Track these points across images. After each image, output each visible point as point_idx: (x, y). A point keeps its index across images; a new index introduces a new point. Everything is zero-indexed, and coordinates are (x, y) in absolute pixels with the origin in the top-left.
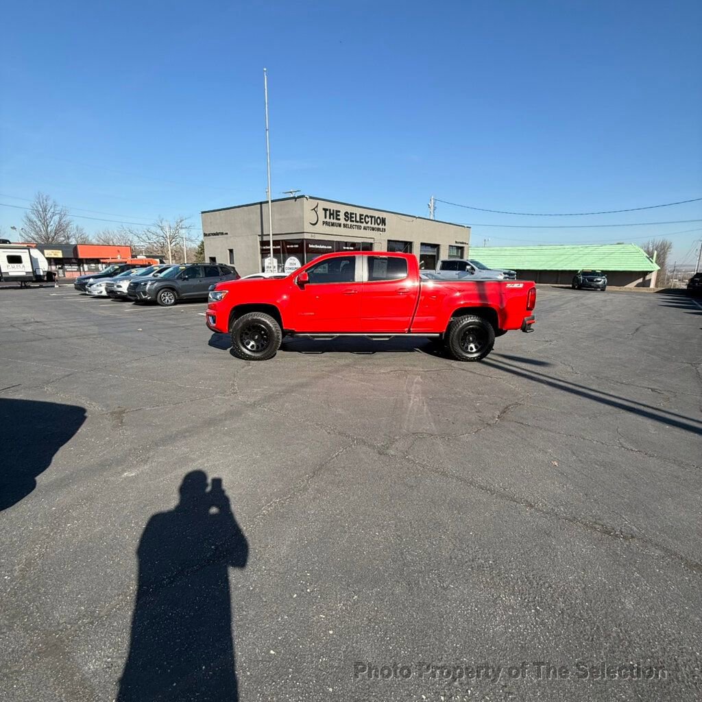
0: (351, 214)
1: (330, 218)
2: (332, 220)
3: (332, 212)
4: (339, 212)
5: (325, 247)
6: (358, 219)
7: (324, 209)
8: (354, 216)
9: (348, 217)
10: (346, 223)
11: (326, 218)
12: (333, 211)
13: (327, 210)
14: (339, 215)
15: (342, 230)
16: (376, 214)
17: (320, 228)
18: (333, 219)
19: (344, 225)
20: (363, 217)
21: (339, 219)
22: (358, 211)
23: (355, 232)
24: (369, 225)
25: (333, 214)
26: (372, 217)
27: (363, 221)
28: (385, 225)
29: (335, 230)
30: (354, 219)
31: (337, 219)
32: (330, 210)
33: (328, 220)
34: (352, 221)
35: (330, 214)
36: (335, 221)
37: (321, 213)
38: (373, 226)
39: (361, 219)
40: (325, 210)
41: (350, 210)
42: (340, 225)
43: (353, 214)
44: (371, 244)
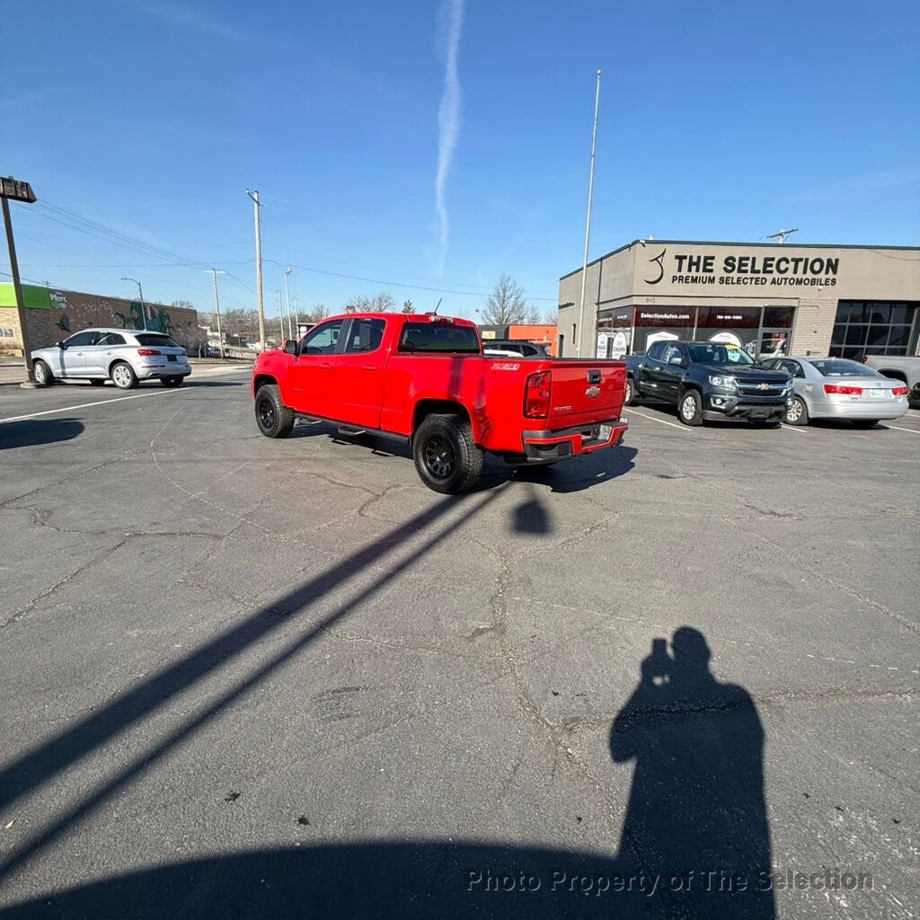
0: (741, 259)
1: (690, 270)
2: (694, 273)
3: (695, 260)
4: (713, 258)
5: (676, 317)
6: (759, 266)
7: (677, 257)
8: (750, 263)
9: (733, 266)
10: (726, 275)
11: (680, 270)
12: (699, 258)
13: (685, 257)
14: (711, 264)
15: (716, 288)
16: (812, 255)
17: (666, 287)
18: (697, 270)
19: (722, 279)
20: (775, 263)
21: (711, 271)
22: (760, 255)
23: (751, 289)
24: (789, 274)
25: (697, 264)
26: (797, 261)
27: (774, 268)
28: (835, 272)
29: (699, 289)
30: (749, 268)
31: (705, 270)
32: (691, 257)
33: (684, 273)
34: (740, 271)
35: (691, 264)
36: (701, 274)
37: (670, 265)
38: (800, 275)
39: (766, 265)
40: (681, 258)
41: (738, 253)
42: (712, 280)
43: (748, 259)
44: (793, 309)
